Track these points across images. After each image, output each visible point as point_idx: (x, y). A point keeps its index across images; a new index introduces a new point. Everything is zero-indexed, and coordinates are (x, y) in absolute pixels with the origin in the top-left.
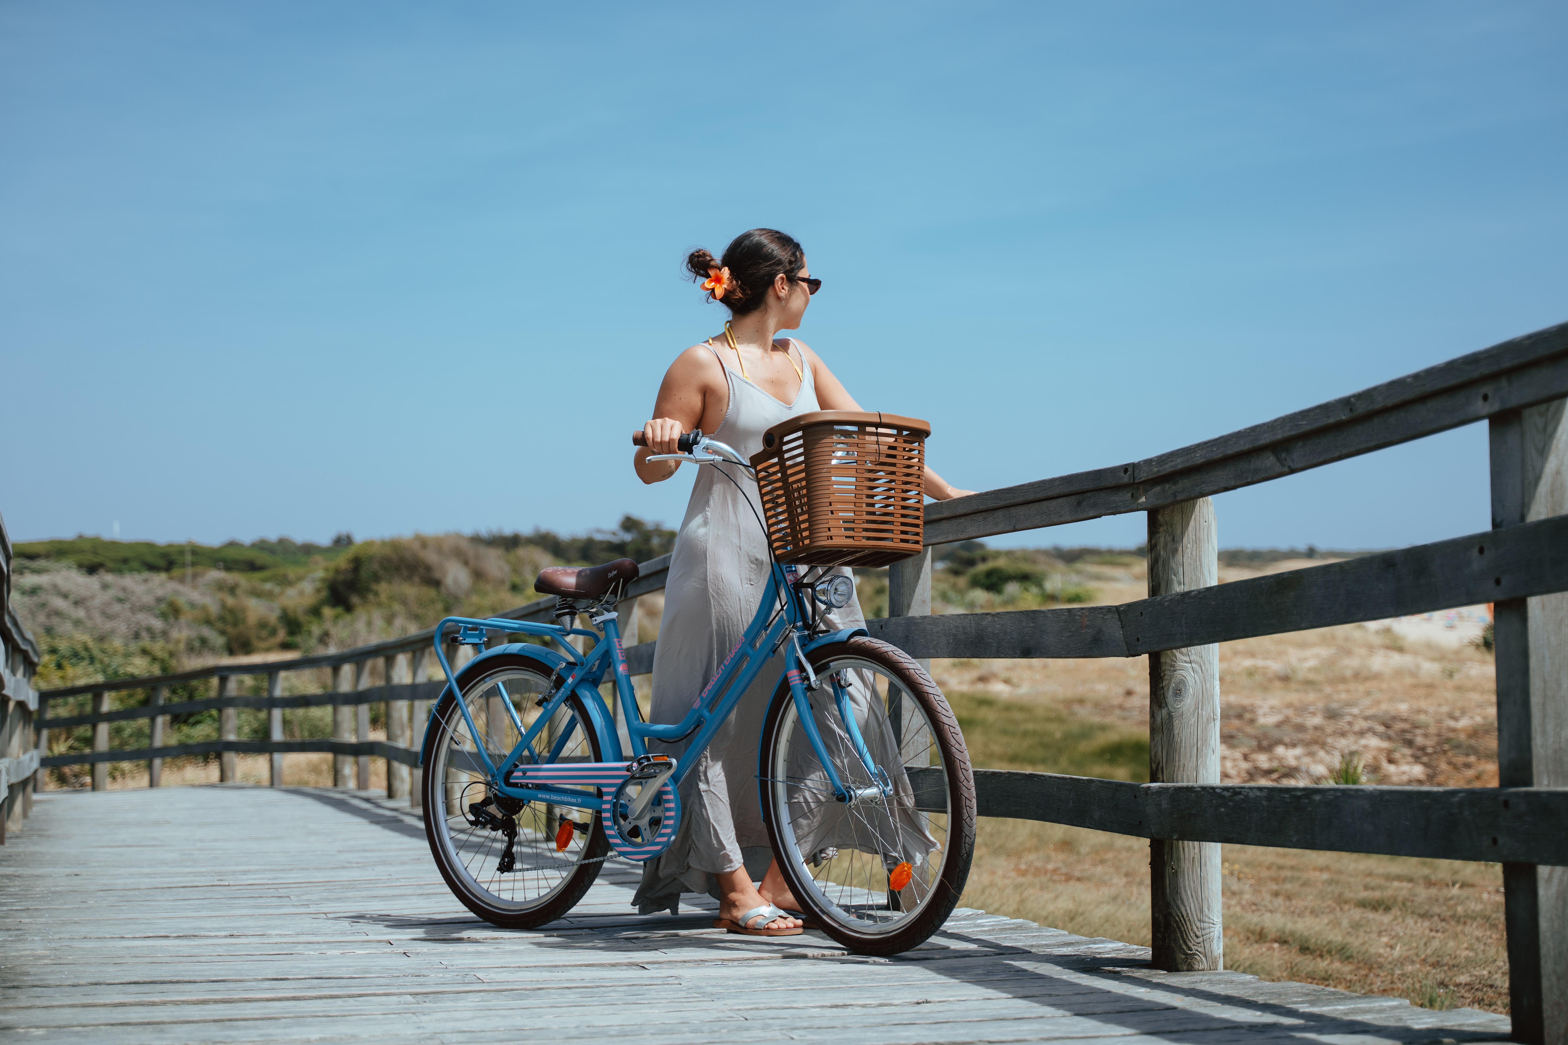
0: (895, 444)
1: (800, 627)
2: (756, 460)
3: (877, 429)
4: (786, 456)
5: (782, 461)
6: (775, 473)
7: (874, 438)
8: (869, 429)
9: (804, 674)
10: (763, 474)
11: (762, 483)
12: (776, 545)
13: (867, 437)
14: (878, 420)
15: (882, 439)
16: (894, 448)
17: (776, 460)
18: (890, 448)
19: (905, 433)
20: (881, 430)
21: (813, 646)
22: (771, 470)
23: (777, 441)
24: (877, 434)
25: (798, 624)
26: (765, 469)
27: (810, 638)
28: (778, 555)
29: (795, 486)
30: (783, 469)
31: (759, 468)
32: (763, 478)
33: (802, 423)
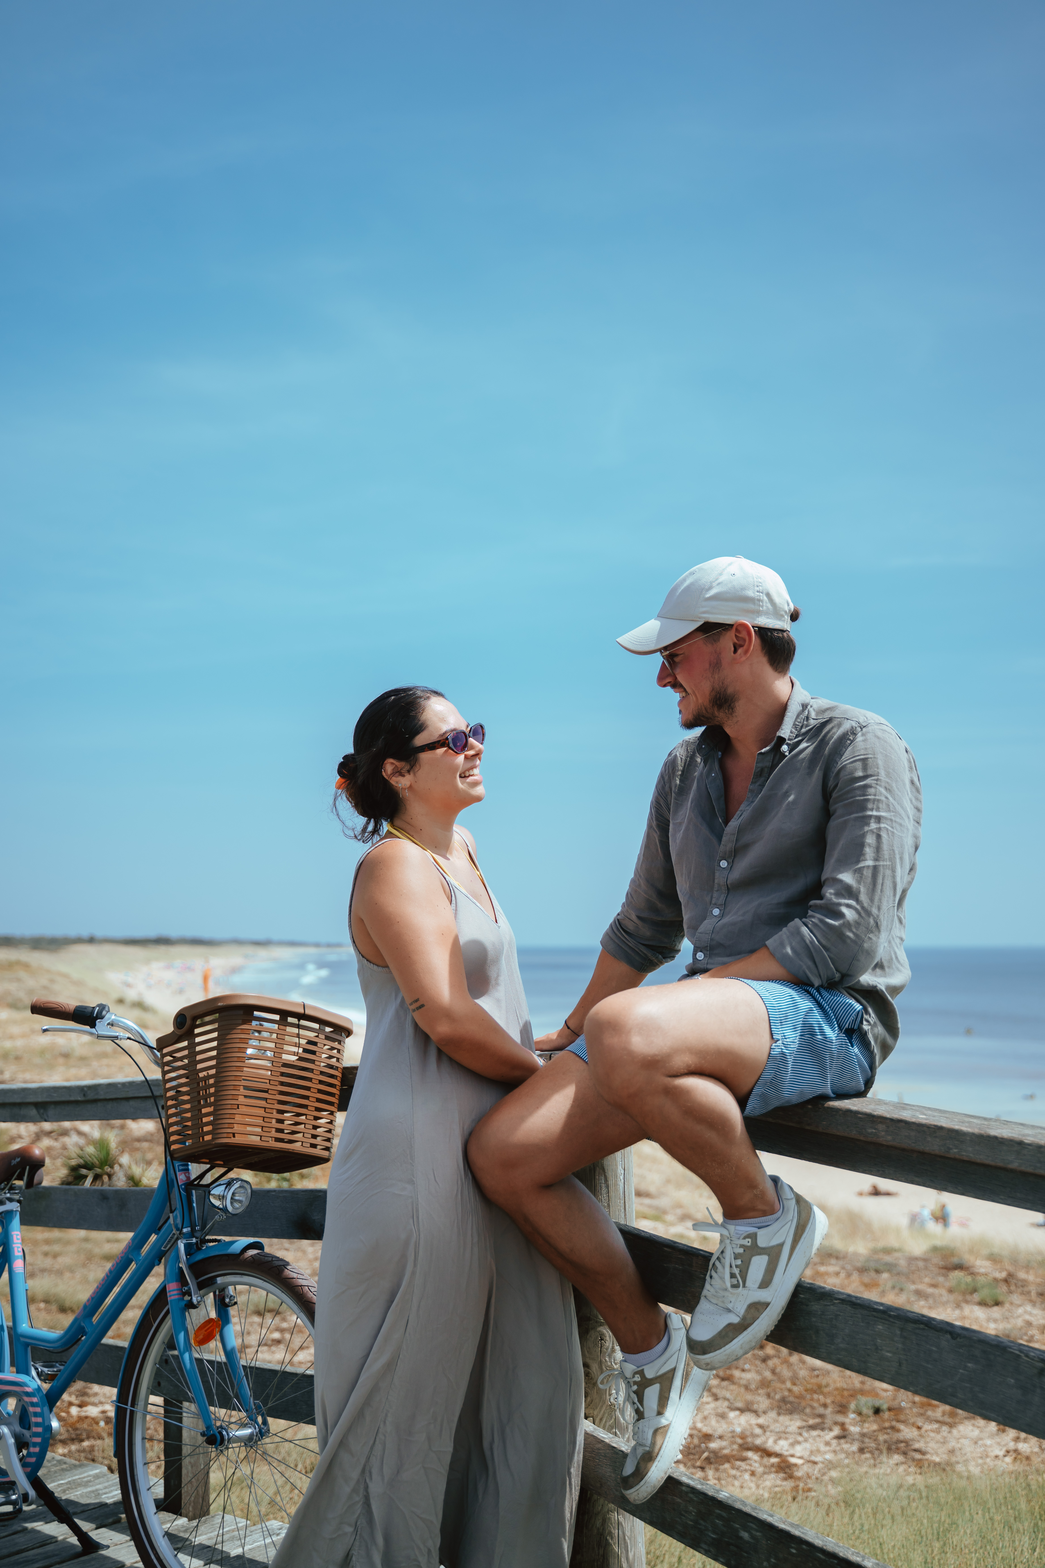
0: (316, 1040)
1: (187, 1233)
2: (163, 1042)
3: (299, 1021)
4: (198, 1040)
5: (192, 1046)
6: (181, 1059)
7: (296, 1030)
8: (290, 1020)
9: (186, 1288)
10: (169, 1058)
11: (166, 1068)
12: (173, 1138)
13: (289, 1029)
14: (302, 1011)
15: (302, 1032)
16: (315, 1044)
17: (185, 1043)
18: (310, 1042)
19: (328, 1029)
20: (303, 1022)
21: (199, 1256)
22: (178, 1055)
23: (188, 1022)
24: (299, 1026)
25: (185, 1230)
26: (170, 1054)
27: (198, 1247)
28: (174, 1150)
29: (201, 1075)
30: (193, 1054)
31: (165, 1051)
32: (168, 1064)
33: (219, 1004)
